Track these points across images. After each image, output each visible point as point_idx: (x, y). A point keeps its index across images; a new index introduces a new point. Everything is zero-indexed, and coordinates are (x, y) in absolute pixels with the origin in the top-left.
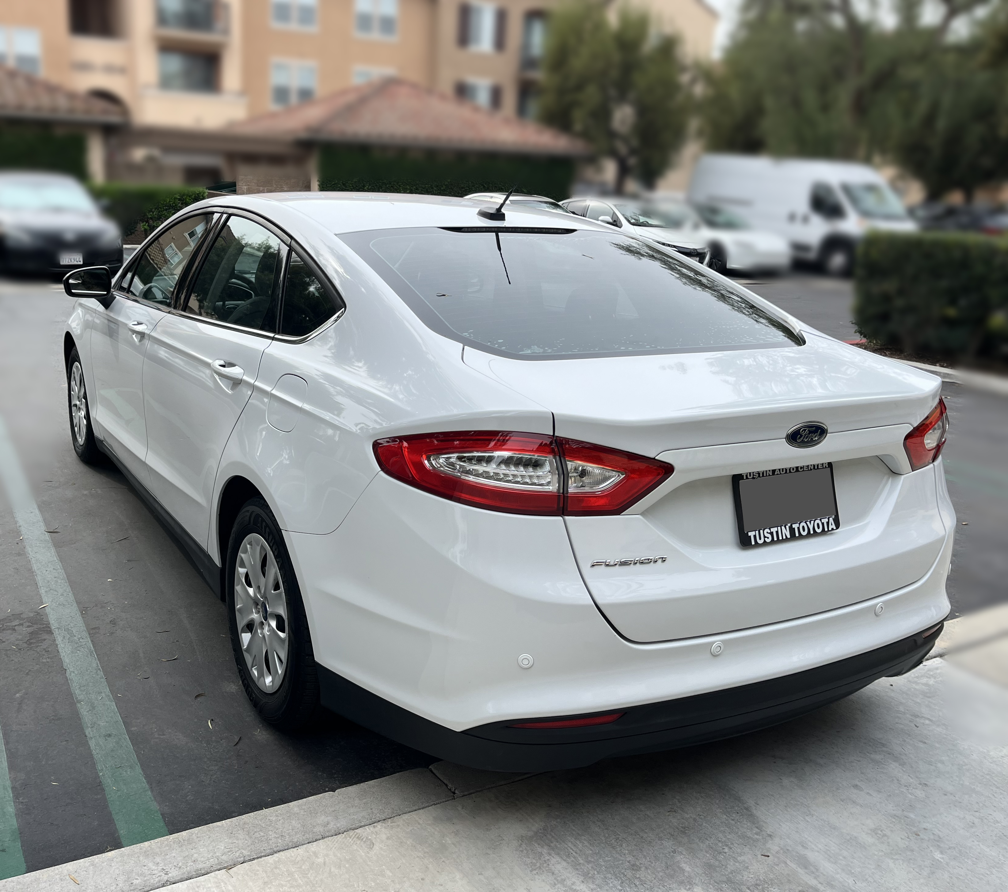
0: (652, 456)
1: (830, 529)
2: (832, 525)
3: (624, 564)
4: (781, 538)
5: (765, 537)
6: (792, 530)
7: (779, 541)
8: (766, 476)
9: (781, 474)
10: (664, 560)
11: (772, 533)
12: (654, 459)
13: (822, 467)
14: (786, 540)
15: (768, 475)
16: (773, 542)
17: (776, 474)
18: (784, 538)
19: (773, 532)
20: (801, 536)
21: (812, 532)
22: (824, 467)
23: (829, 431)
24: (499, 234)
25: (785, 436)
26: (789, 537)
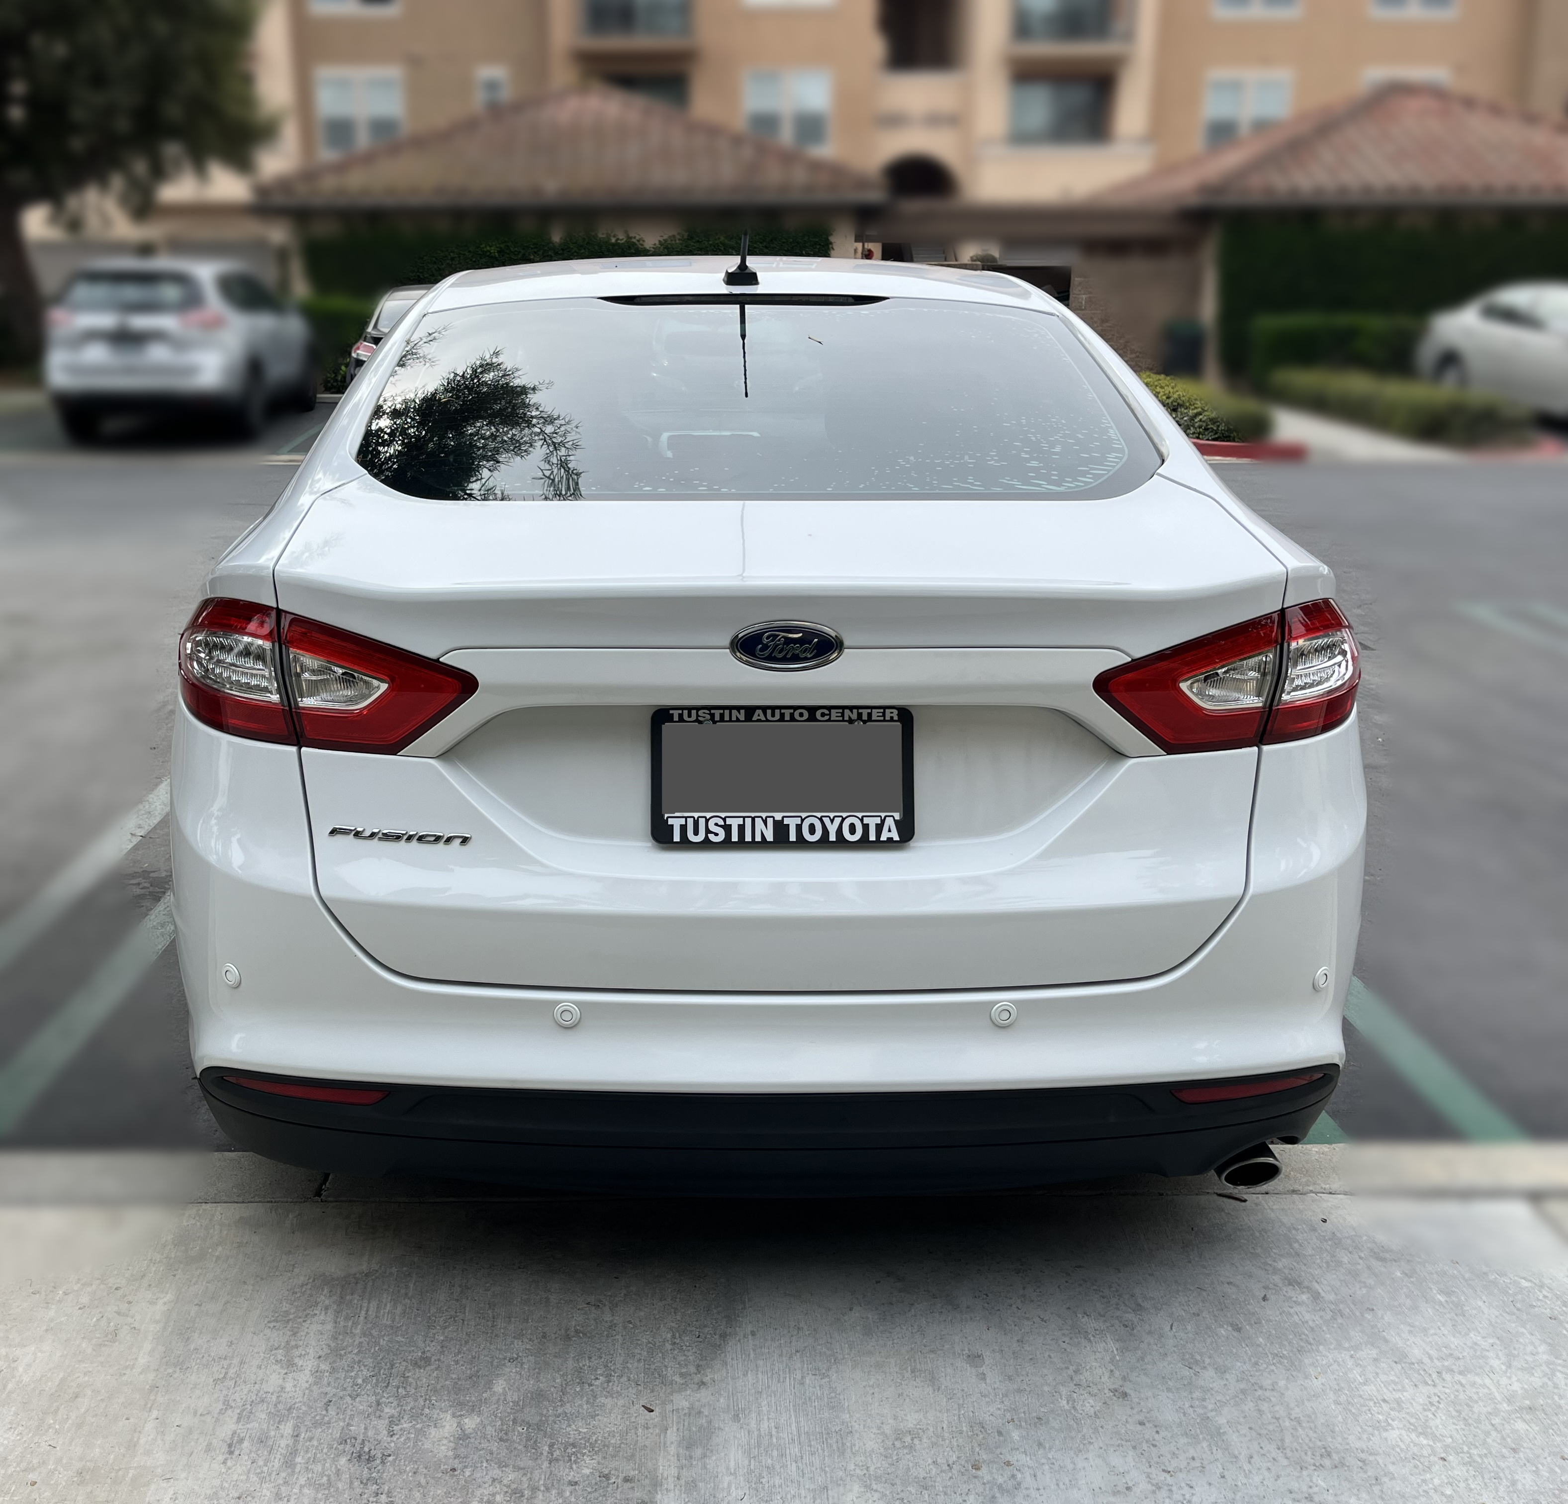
0: (430, 652)
1: (883, 838)
2: (890, 831)
3: (387, 837)
4: (748, 838)
5: (708, 831)
6: (781, 829)
7: (742, 845)
8: (730, 721)
9: (767, 720)
10: (465, 840)
11: (727, 828)
12: (437, 660)
13: (882, 718)
14: (763, 845)
15: (734, 718)
16: (727, 844)
17: (755, 718)
18: (758, 838)
19: (730, 825)
20: (801, 844)
21: (832, 838)
22: (888, 718)
23: (846, 643)
24: (746, 306)
25: (727, 642)
26: (770, 837)
